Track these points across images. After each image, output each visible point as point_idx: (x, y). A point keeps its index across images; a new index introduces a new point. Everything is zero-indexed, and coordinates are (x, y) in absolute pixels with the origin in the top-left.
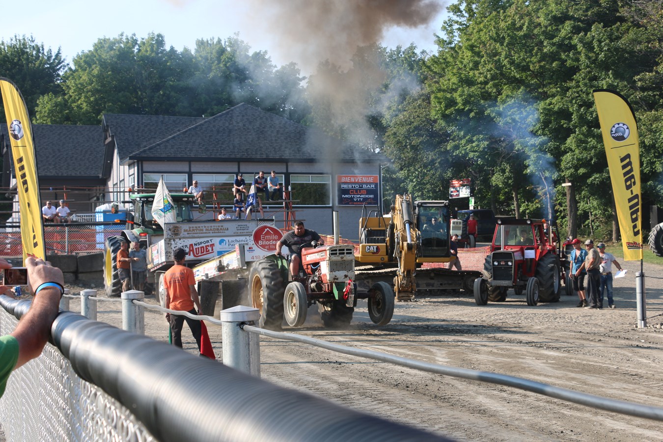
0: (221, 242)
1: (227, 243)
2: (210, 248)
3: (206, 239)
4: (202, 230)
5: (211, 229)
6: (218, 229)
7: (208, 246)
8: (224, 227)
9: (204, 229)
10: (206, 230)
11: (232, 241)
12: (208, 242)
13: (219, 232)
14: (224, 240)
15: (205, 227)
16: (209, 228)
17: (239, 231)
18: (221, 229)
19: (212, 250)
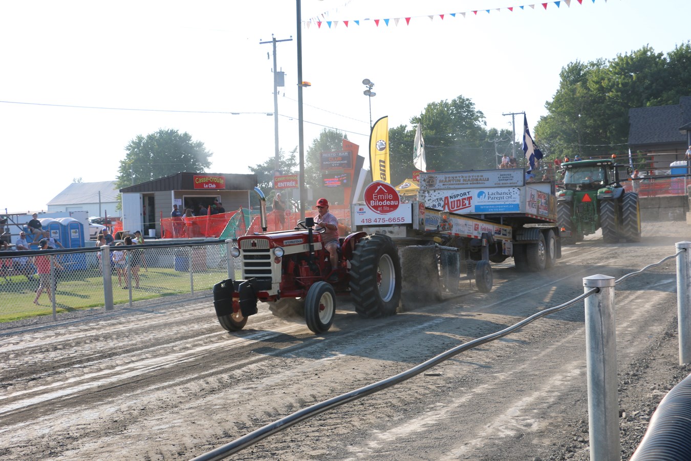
0: (480, 194)
1: (487, 196)
2: (467, 202)
3: (462, 191)
4: (460, 181)
5: (469, 180)
6: (477, 180)
7: (465, 199)
8: (484, 177)
9: (462, 179)
10: (464, 180)
11: (492, 194)
12: (465, 194)
13: (478, 183)
14: (484, 193)
15: (463, 177)
16: (468, 178)
17: (502, 182)
18: (481, 180)
19: (469, 204)
